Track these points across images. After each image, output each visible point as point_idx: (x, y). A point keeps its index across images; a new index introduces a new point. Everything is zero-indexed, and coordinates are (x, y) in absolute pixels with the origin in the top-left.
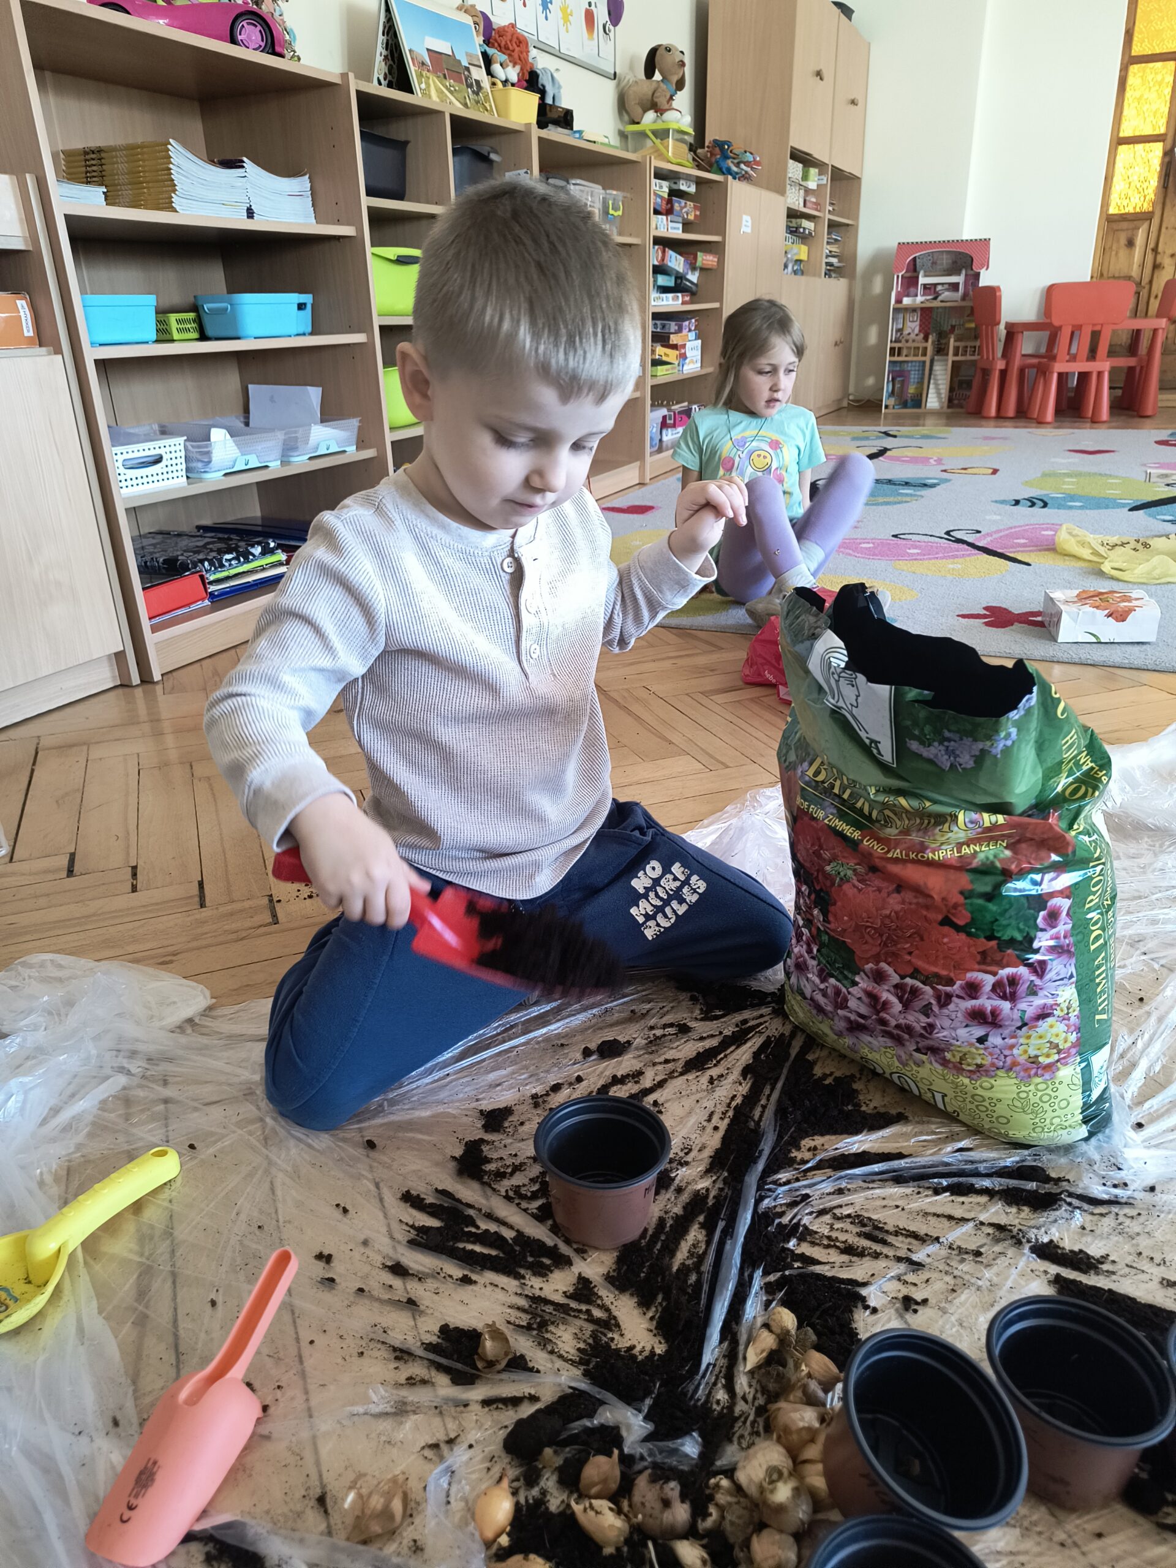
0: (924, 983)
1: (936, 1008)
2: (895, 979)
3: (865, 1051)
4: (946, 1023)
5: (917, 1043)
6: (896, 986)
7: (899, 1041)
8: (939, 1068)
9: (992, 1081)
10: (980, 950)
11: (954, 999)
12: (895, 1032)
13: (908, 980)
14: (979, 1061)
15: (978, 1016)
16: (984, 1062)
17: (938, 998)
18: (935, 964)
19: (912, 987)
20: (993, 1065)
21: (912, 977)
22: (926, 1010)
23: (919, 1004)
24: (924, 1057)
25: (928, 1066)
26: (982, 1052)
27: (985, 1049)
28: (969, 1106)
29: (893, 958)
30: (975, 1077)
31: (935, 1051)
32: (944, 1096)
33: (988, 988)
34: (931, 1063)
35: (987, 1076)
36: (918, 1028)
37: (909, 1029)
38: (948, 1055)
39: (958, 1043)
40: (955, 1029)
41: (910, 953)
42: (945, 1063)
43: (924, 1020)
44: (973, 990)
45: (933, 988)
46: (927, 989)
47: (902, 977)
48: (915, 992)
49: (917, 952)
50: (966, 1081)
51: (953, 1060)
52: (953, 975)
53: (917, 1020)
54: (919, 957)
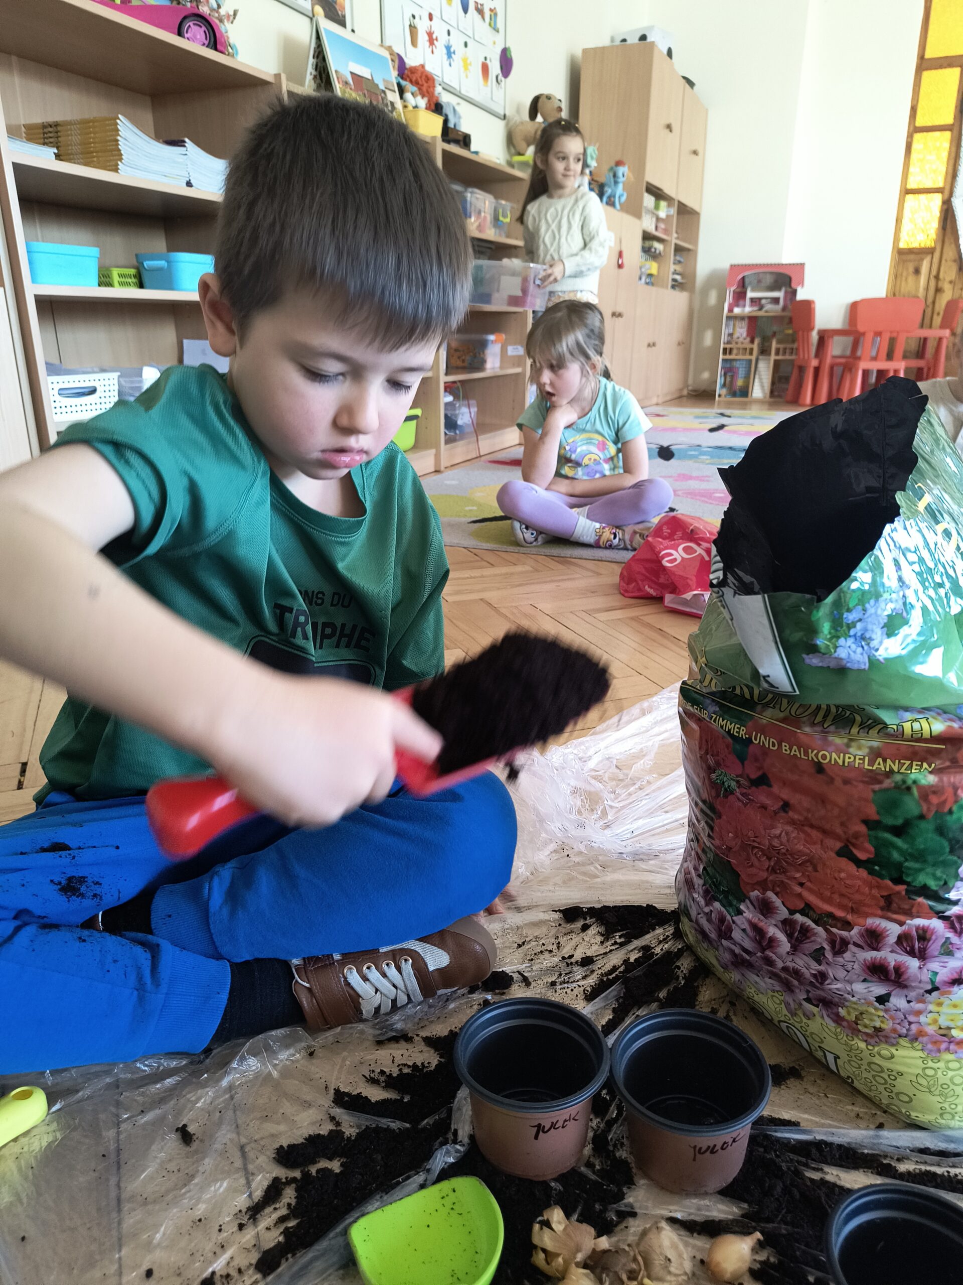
0: (816, 922)
1: (829, 955)
2: (783, 913)
3: (751, 991)
4: (841, 974)
5: (808, 992)
6: (785, 922)
7: (788, 988)
8: (832, 1025)
9: (893, 1050)
10: (885, 894)
11: (851, 947)
12: (783, 975)
13: (798, 917)
14: (878, 1024)
15: (877, 971)
16: (884, 1026)
17: (832, 942)
18: (829, 901)
19: (802, 925)
20: (894, 1030)
21: (803, 913)
22: (818, 955)
23: (809, 947)
24: (815, 1010)
25: (818, 1019)
26: (881, 1013)
27: (886, 1011)
28: (865, 1075)
29: (782, 890)
30: (872, 1041)
31: (829, 1004)
32: (837, 1058)
33: (892, 939)
34: (822, 1017)
35: (887, 1042)
36: (807, 974)
37: (797, 973)
38: (842, 1012)
39: (854, 999)
40: (850, 982)
41: (801, 885)
42: (838, 1020)
43: (815, 967)
44: (874, 939)
45: (826, 930)
46: (820, 930)
47: (792, 912)
48: (805, 932)
49: (808, 884)
50: (862, 1045)
51: (847, 1017)
52: (849, 917)
53: (806, 965)
54: (810, 890)
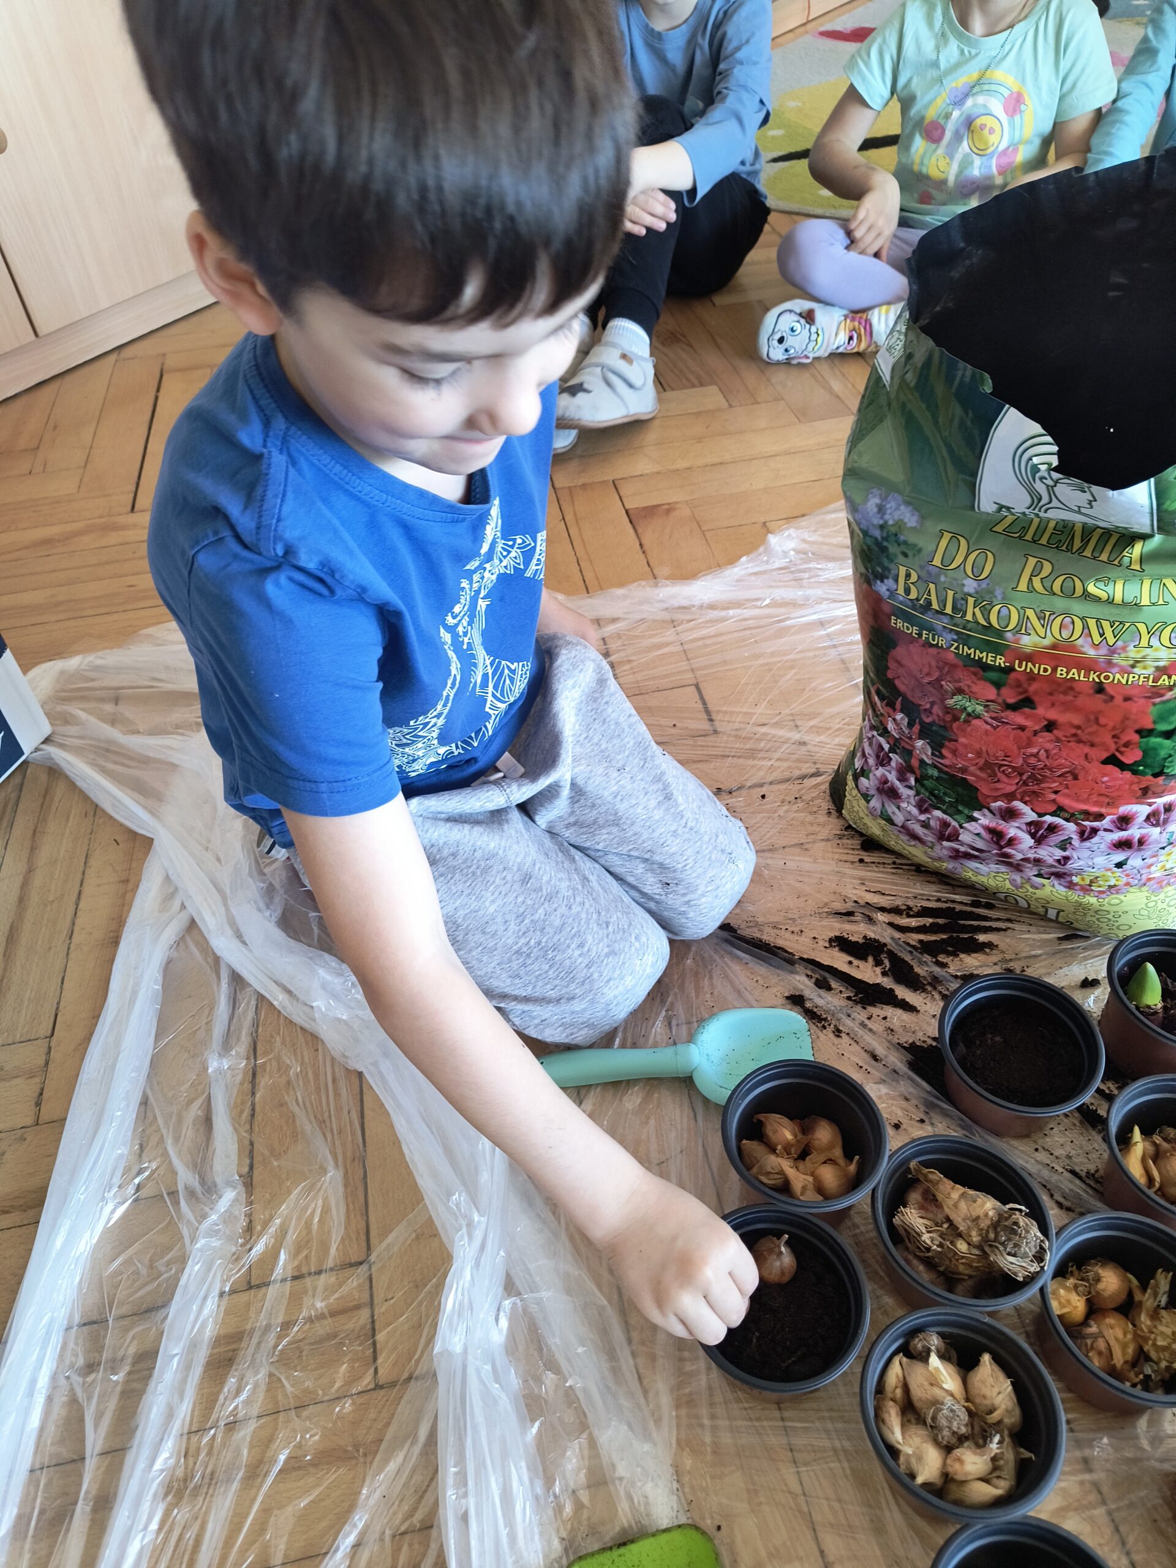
0: (1067, 820)
1: (1076, 842)
2: (1032, 816)
4: (1085, 854)
5: (1041, 870)
6: (1029, 824)
7: (1018, 869)
8: (1062, 890)
9: (1122, 897)
11: (1100, 832)
12: (1017, 862)
13: (1049, 819)
14: (1112, 882)
15: (1122, 845)
16: (1118, 883)
17: (1082, 833)
18: (1086, 801)
19: (1051, 824)
20: (1127, 884)
21: (1053, 814)
22: (1064, 845)
23: (1056, 839)
24: (1045, 881)
25: (1048, 889)
26: (1117, 874)
27: (1122, 872)
28: (1088, 919)
29: (1031, 798)
30: (1103, 896)
31: (1062, 876)
32: (1061, 910)
33: (1141, 818)
34: (1053, 886)
35: (1118, 893)
36: (1048, 859)
37: (1037, 861)
38: (1075, 879)
39: (1093, 869)
40: (1093, 858)
41: (1056, 792)
42: (1070, 885)
43: (1059, 854)
44: (1124, 822)
45: (1077, 824)
46: (1069, 825)
47: (1040, 815)
48: (1053, 829)
49: (1066, 791)
50: (1092, 900)
51: (1081, 883)
52: (1103, 810)
53: (1049, 853)
54: (1067, 796)
